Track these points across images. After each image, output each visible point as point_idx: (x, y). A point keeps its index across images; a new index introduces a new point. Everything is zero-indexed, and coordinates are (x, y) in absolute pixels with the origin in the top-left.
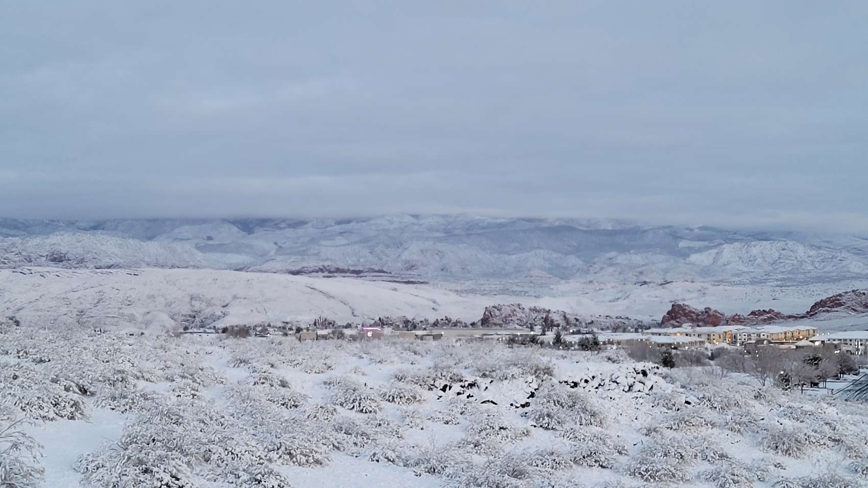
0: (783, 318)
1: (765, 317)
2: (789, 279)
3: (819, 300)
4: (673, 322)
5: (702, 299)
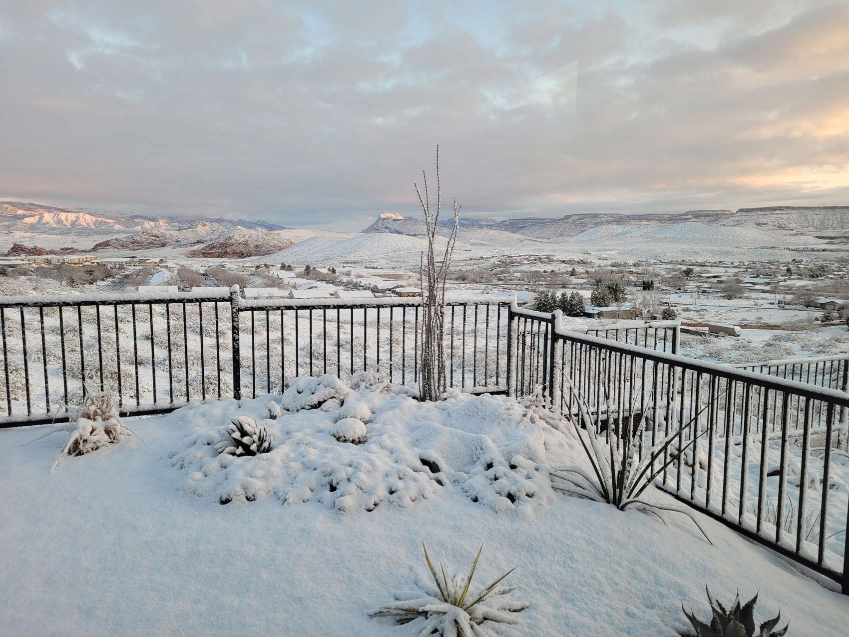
0: (79, 252)
1: (69, 251)
2: (82, 232)
3: (98, 243)
4: (15, 253)
5: (32, 242)
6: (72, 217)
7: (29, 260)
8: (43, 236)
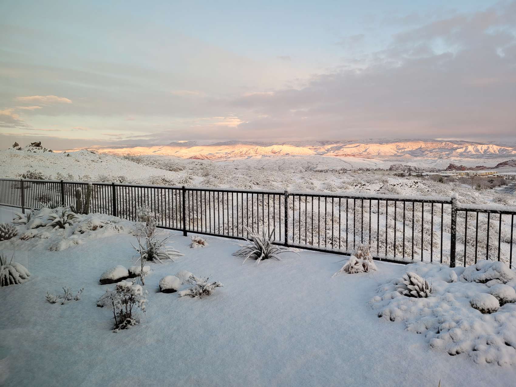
0: (487, 168)
1: (481, 168)
2: (490, 156)
3: (500, 163)
4: (450, 169)
5: (460, 163)
6: (485, 147)
7: (457, 173)
8: (467, 159)
